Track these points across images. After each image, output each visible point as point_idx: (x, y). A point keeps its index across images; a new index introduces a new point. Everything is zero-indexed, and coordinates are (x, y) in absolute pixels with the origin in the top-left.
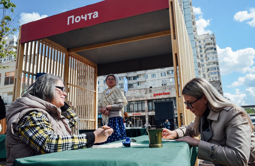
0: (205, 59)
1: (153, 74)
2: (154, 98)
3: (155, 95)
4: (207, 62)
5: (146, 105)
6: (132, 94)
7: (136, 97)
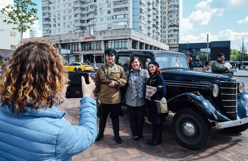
0: (167, 2)
1: (102, 19)
2: (85, 41)
3: (86, 39)
4: (168, 5)
5: (80, 46)
6: (70, 37)
7: (73, 40)
